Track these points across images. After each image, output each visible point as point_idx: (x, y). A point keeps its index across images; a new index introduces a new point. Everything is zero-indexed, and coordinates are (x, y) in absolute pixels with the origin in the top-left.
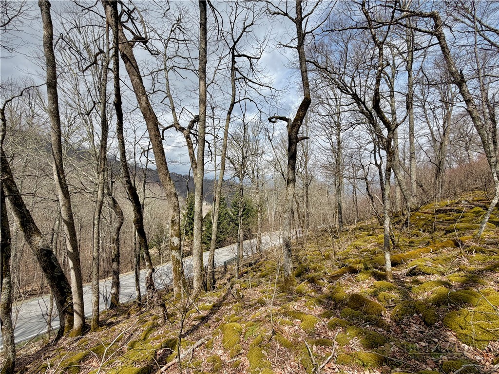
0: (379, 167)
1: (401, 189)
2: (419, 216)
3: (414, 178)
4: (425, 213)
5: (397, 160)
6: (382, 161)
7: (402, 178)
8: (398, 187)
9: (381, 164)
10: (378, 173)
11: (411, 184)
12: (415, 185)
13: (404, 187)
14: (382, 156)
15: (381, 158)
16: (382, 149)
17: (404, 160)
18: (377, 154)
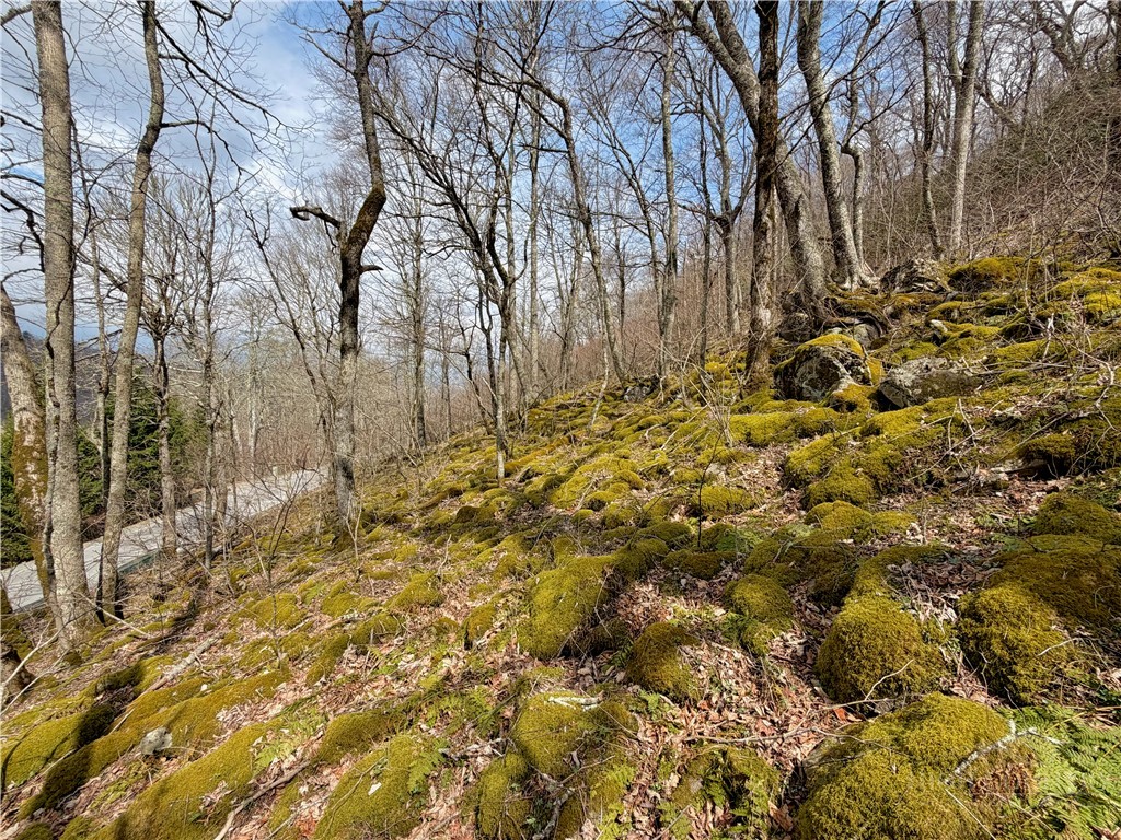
0: (487, 332)
1: (518, 374)
2: (539, 415)
3: (535, 356)
4: (546, 410)
5: (513, 324)
6: (491, 323)
7: (519, 356)
8: (514, 372)
9: (490, 329)
10: (484, 345)
11: (532, 366)
12: (535, 369)
13: (522, 370)
14: (491, 313)
15: (490, 317)
16: (493, 301)
17: (523, 325)
18: (484, 310)
